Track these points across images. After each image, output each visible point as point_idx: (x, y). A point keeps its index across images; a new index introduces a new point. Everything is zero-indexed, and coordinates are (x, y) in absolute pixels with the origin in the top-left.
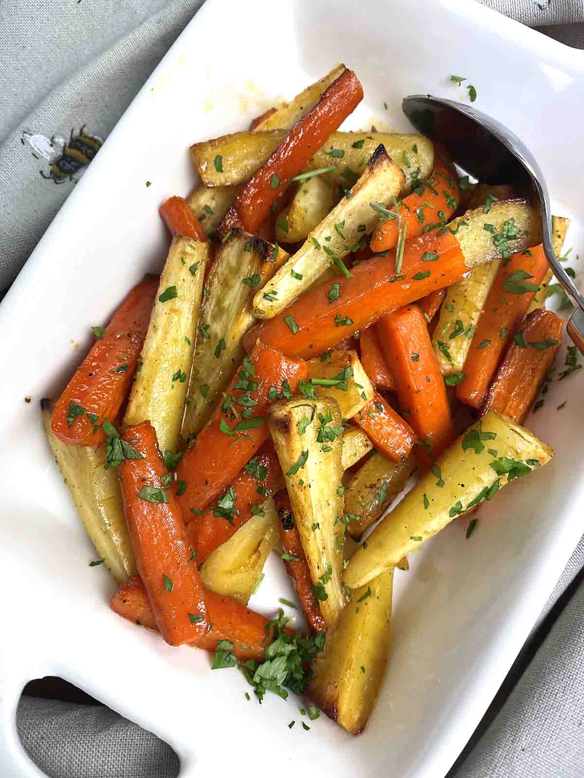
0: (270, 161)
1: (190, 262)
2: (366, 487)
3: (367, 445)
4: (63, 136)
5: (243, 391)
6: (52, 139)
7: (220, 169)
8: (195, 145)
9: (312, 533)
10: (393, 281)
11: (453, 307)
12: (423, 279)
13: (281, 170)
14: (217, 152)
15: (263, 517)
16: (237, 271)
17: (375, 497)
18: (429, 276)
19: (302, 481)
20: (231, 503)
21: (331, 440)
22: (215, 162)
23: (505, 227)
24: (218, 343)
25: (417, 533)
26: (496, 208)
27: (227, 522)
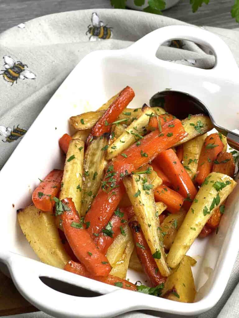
0: (104, 115)
1: (79, 146)
2: (168, 223)
3: (164, 206)
4: (10, 127)
5: (110, 177)
6: (7, 129)
7: (83, 123)
8: (72, 117)
9: (149, 228)
10: (160, 136)
11: (187, 157)
12: (171, 136)
13: (108, 119)
14: (81, 118)
15: (125, 236)
16: (98, 148)
17: (173, 225)
18: (173, 135)
19: (140, 202)
20: (111, 228)
21: (149, 190)
22: (81, 121)
23: (198, 123)
24: (93, 175)
25: (193, 226)
26: (193, 118)
27: (110, 238)
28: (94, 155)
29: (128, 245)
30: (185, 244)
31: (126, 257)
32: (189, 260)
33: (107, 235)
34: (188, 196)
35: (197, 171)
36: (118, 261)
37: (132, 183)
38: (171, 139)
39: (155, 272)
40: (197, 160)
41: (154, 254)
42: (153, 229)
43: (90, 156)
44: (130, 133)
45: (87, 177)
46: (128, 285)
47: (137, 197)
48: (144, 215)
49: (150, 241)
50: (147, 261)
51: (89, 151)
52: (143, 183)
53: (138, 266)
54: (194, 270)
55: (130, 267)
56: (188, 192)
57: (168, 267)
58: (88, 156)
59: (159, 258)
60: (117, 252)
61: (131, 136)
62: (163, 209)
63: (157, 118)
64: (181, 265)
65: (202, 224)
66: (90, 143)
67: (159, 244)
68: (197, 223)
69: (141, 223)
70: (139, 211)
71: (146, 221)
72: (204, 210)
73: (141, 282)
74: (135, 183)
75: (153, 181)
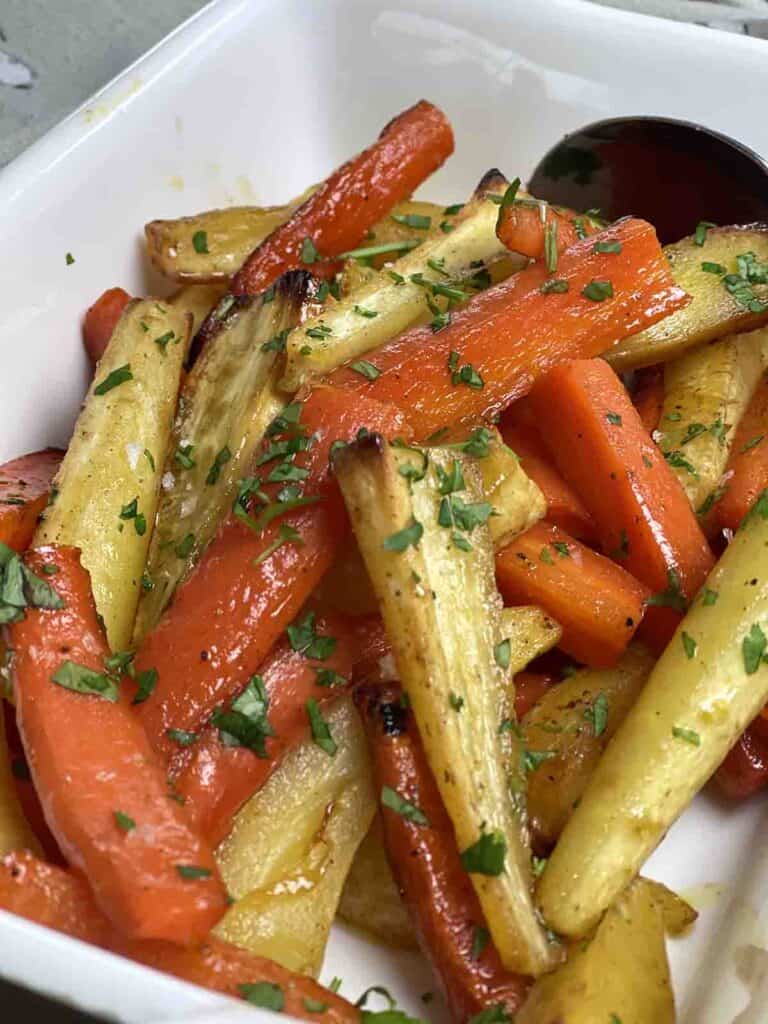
0: (300, 213)
1: (158, 330)
2: (560, 708)
3: (550, 627)
5: (278, 458)
7: (202, 250)
8: (157, 222)
9: (451, 712)
10: (547, 293)
11: (679, 415)
12: (602, 300)
13: (318, 232)
14: (194, 230)
15: (333, 755)
16: (248, 346)
17: (583, 718)
18: (611, 297)
19: (416, 579)
20: (260, 705)
21: (467, 526)
22: (195, 240)
23: (742, 263)
24: (212, 463)
25: (685, 724)
26: (717, 236)
27: (252, 757)
28: (227, 373)
29: (346, 802)
30: (638, 812)
31: (326, 862)
32: (660, 902)
33: (237, 742)
34: (670, 578)
35: (725, 471)
36: (286, 877)
37: (382, 482)
38: (603, 313)
39: (472, 949)
40: (728, 427)
41: (470, 852)
42: (479, 724)
43: (210, 382)
44: (407, 280)
45: (183, 476)
46: (314, 1004)
47: (402, 550)
48: (433, 644)
49: (454, 783)
50: (435, 883)
51: (208, 359)
52: (442, 492)
53: (392, 916)
54: (680, 954)
55: (345, 918)
56: (670, 561)
57: (545, 928)
58: (203, 384)
59: (494, 869)
60: (281, 831)
61: (410, 291)
62: (542, 641)
63: (538, 214)
64: (611, 920)
65: (733, 719)
66: (220, 326)
67: (505, 805)
68: (706, 705)
69: (414, 689)
70: (408, 621)
71: (437, 678)
72: (746, 641)
73: (394, 997)
74: (397, 485)
75: (498, 488)
